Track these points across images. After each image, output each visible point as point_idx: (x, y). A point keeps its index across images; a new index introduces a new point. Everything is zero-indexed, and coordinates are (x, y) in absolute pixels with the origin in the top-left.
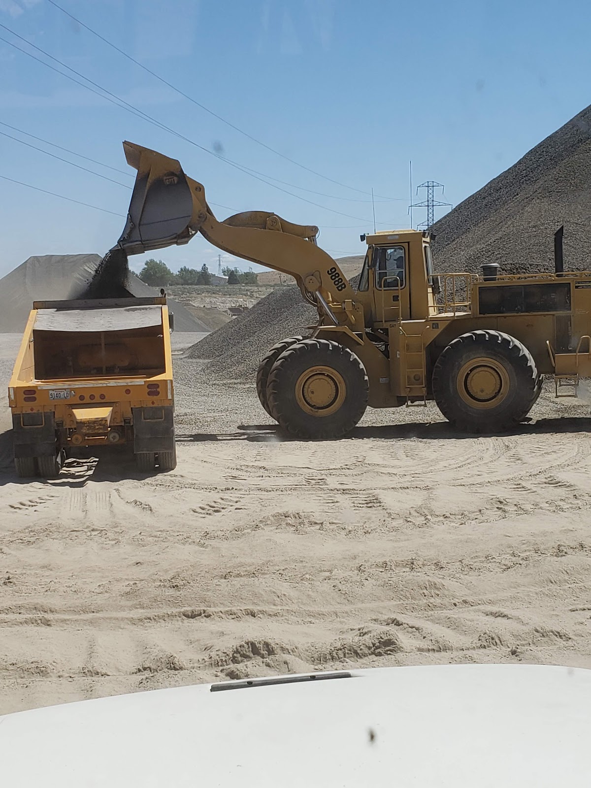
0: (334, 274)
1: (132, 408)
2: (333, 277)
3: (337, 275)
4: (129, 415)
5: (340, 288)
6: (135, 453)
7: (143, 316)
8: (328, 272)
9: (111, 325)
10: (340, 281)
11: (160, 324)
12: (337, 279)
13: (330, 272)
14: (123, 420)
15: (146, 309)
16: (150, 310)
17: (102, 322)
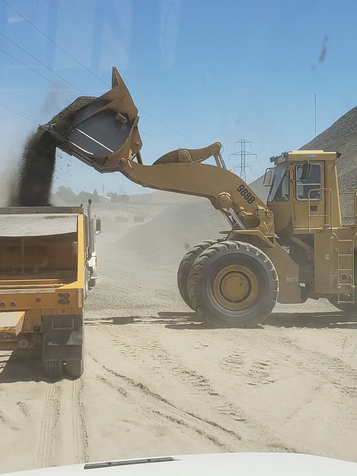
0: (243, 190)
1: (42, 316)
2: (243, 193)
3: (246, 191)
4: (39, 322)
5: (250, 201)
6: (43, 361)
7: (61, 223)
8: (238, 189)
9: (30, 231)
10: (249, 195)
11: (75, 231)
12: (246, 194)
13: (239, 189)
14: (32, 328)
15: (64, 217)
16: (67, 218)
17: (22, 228)
